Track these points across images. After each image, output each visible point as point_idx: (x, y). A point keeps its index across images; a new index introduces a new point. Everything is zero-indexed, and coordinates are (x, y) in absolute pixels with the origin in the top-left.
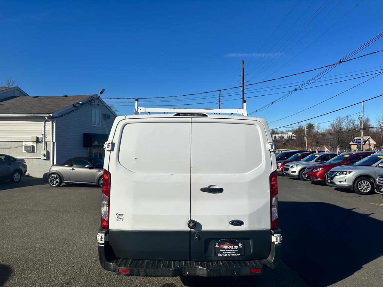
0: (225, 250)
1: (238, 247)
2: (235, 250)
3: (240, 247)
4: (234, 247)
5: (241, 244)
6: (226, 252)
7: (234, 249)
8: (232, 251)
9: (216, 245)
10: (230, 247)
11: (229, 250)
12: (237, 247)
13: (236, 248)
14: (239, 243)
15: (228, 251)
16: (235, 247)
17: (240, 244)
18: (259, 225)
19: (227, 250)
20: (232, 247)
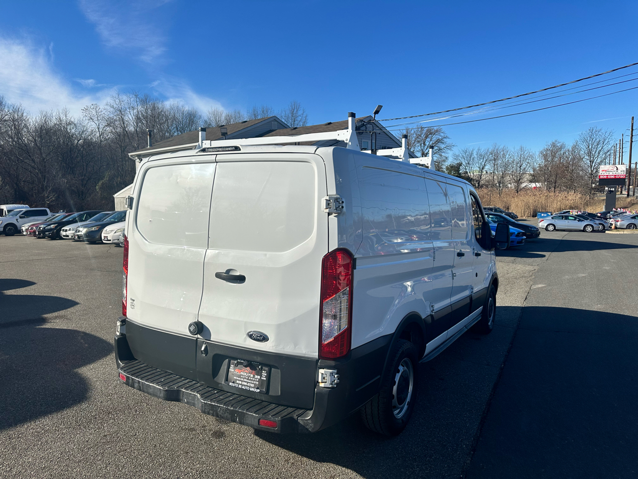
0: (241, 378)
1: (261, 377)
2: (255, 382)
3: (262, 378)
4: (254, 377)
5: (266, 374)
6: (242, 381)
7: (254, 379)
8: (250, 383)
9: (231, 368)
10: (249, 374)
11: (246, 379)
12: (259, 377)
13: (257, 378)
14: (263, 372)
15: (244, 381)
16: (256, 376)
17: (264, 374)
18: (295, 347)
19: (244, 378)
20: (252, 376)
